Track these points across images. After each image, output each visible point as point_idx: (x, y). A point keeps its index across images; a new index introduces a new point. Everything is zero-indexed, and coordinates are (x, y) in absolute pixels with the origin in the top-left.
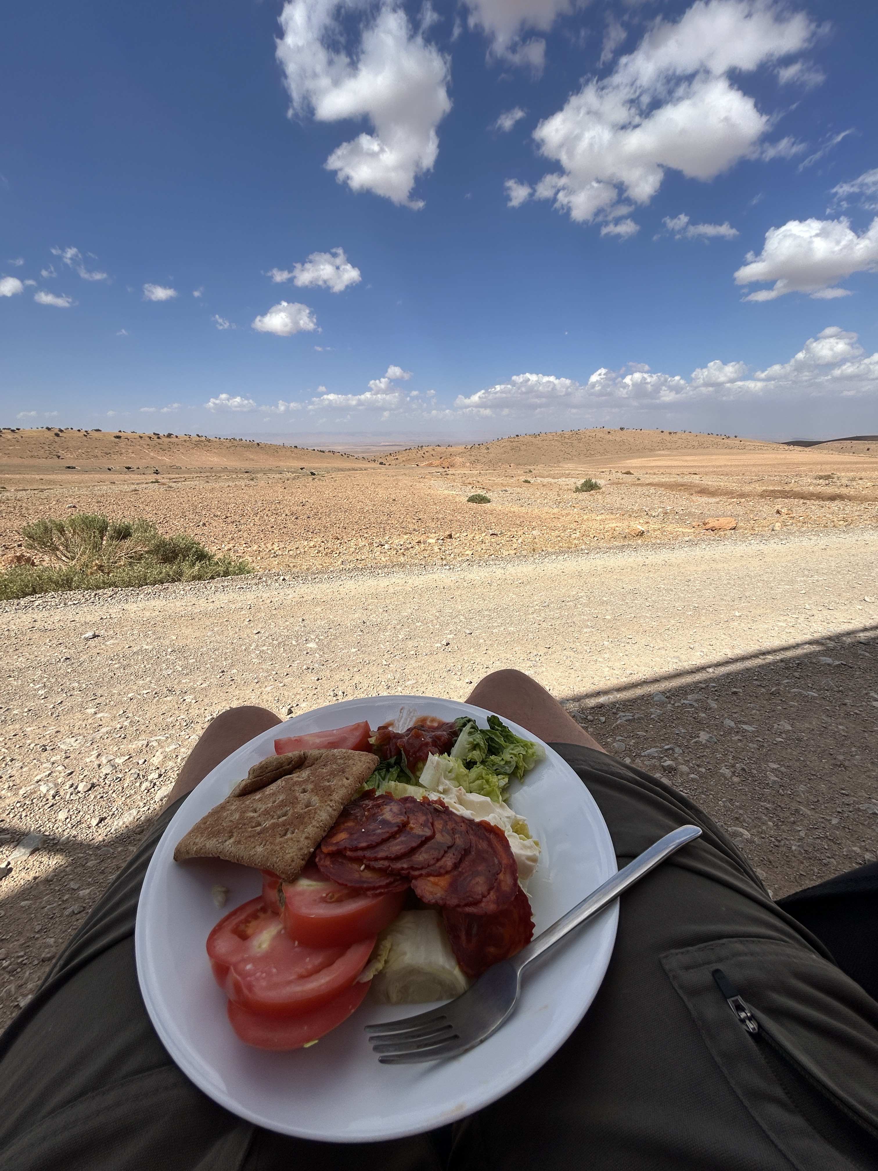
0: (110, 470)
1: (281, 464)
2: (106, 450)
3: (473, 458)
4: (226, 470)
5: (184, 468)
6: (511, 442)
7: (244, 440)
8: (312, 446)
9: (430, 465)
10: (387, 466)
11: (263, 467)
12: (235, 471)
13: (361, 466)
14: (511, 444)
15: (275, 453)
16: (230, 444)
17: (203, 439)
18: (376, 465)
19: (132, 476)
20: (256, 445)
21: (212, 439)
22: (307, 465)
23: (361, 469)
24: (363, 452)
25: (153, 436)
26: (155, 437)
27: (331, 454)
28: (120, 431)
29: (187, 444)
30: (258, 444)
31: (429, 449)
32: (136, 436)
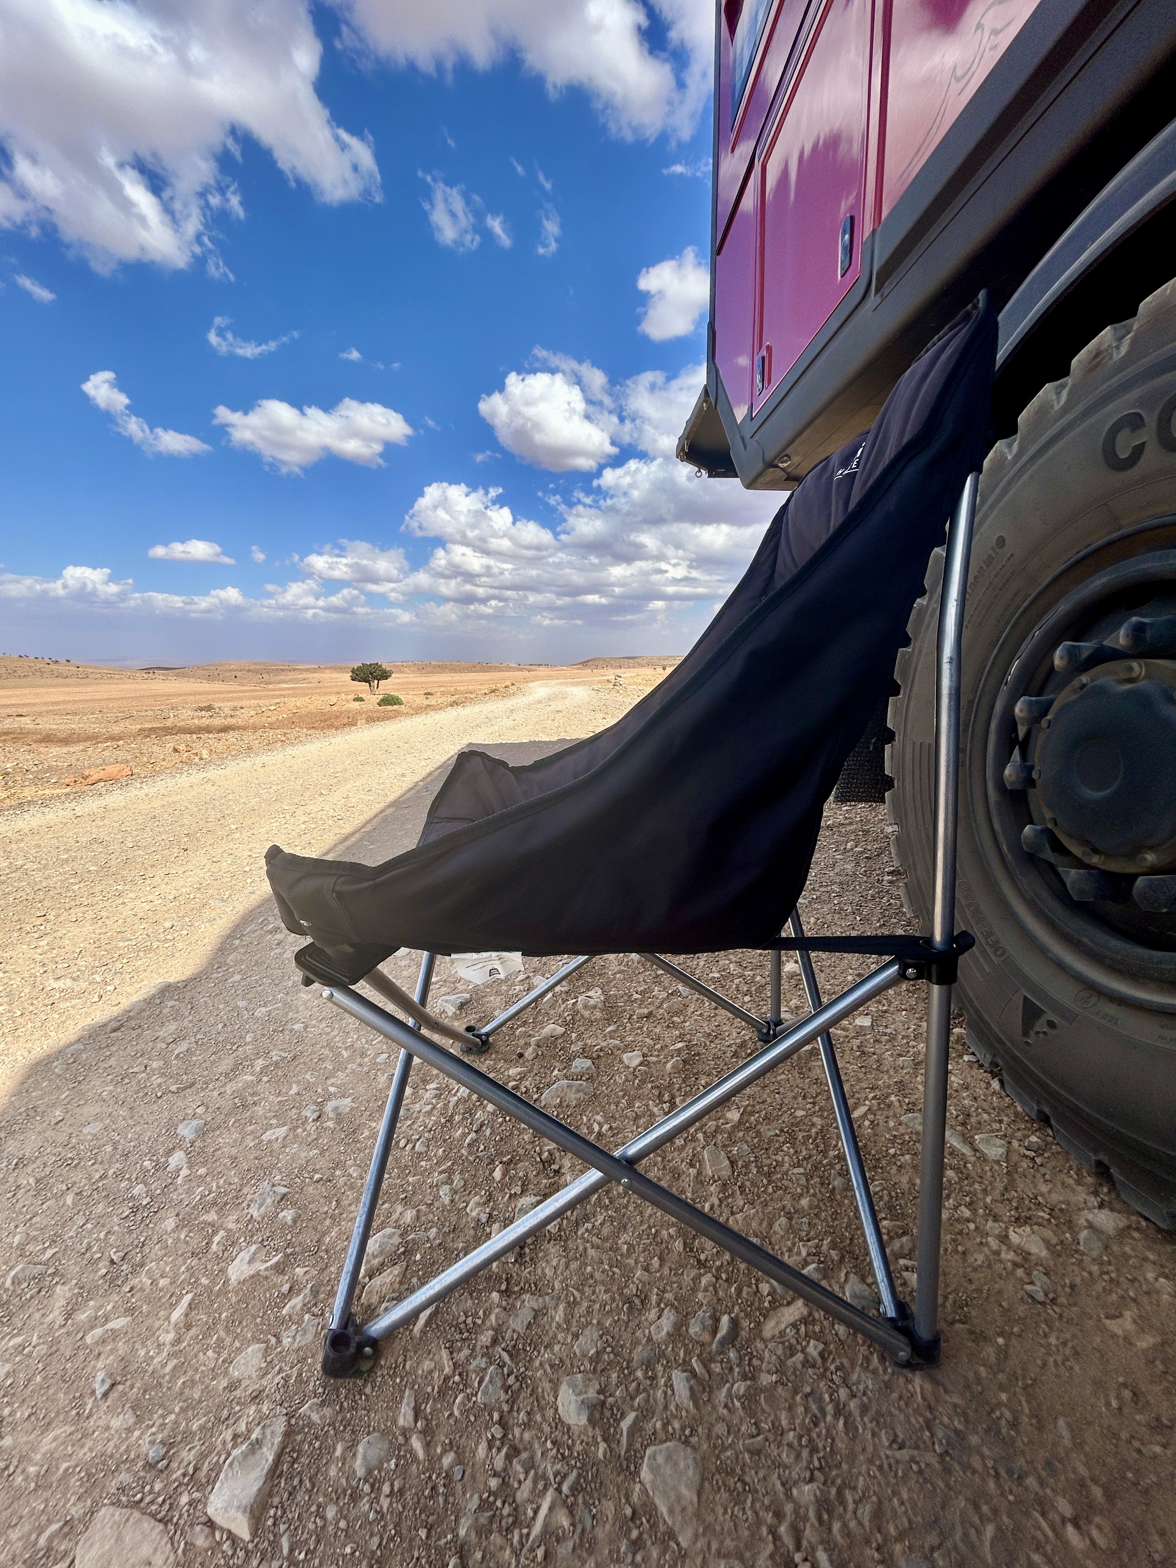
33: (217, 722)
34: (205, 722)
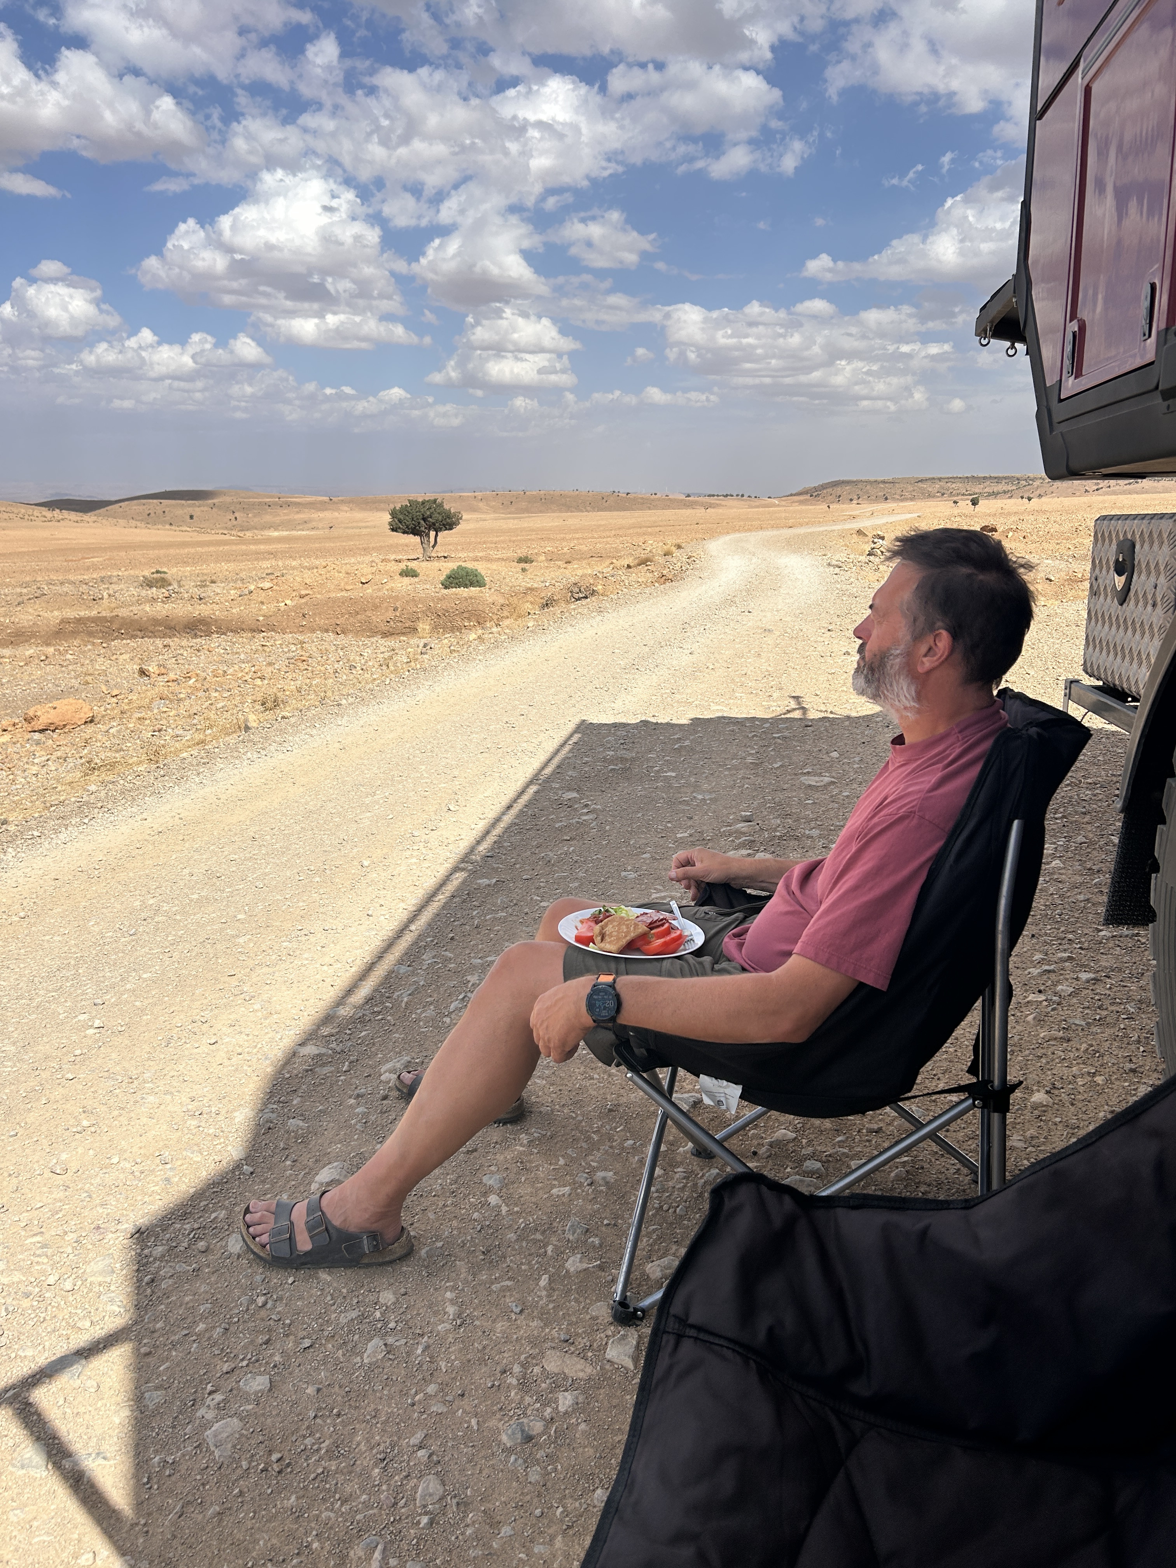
33: (180, 610)
34: (161, 610)
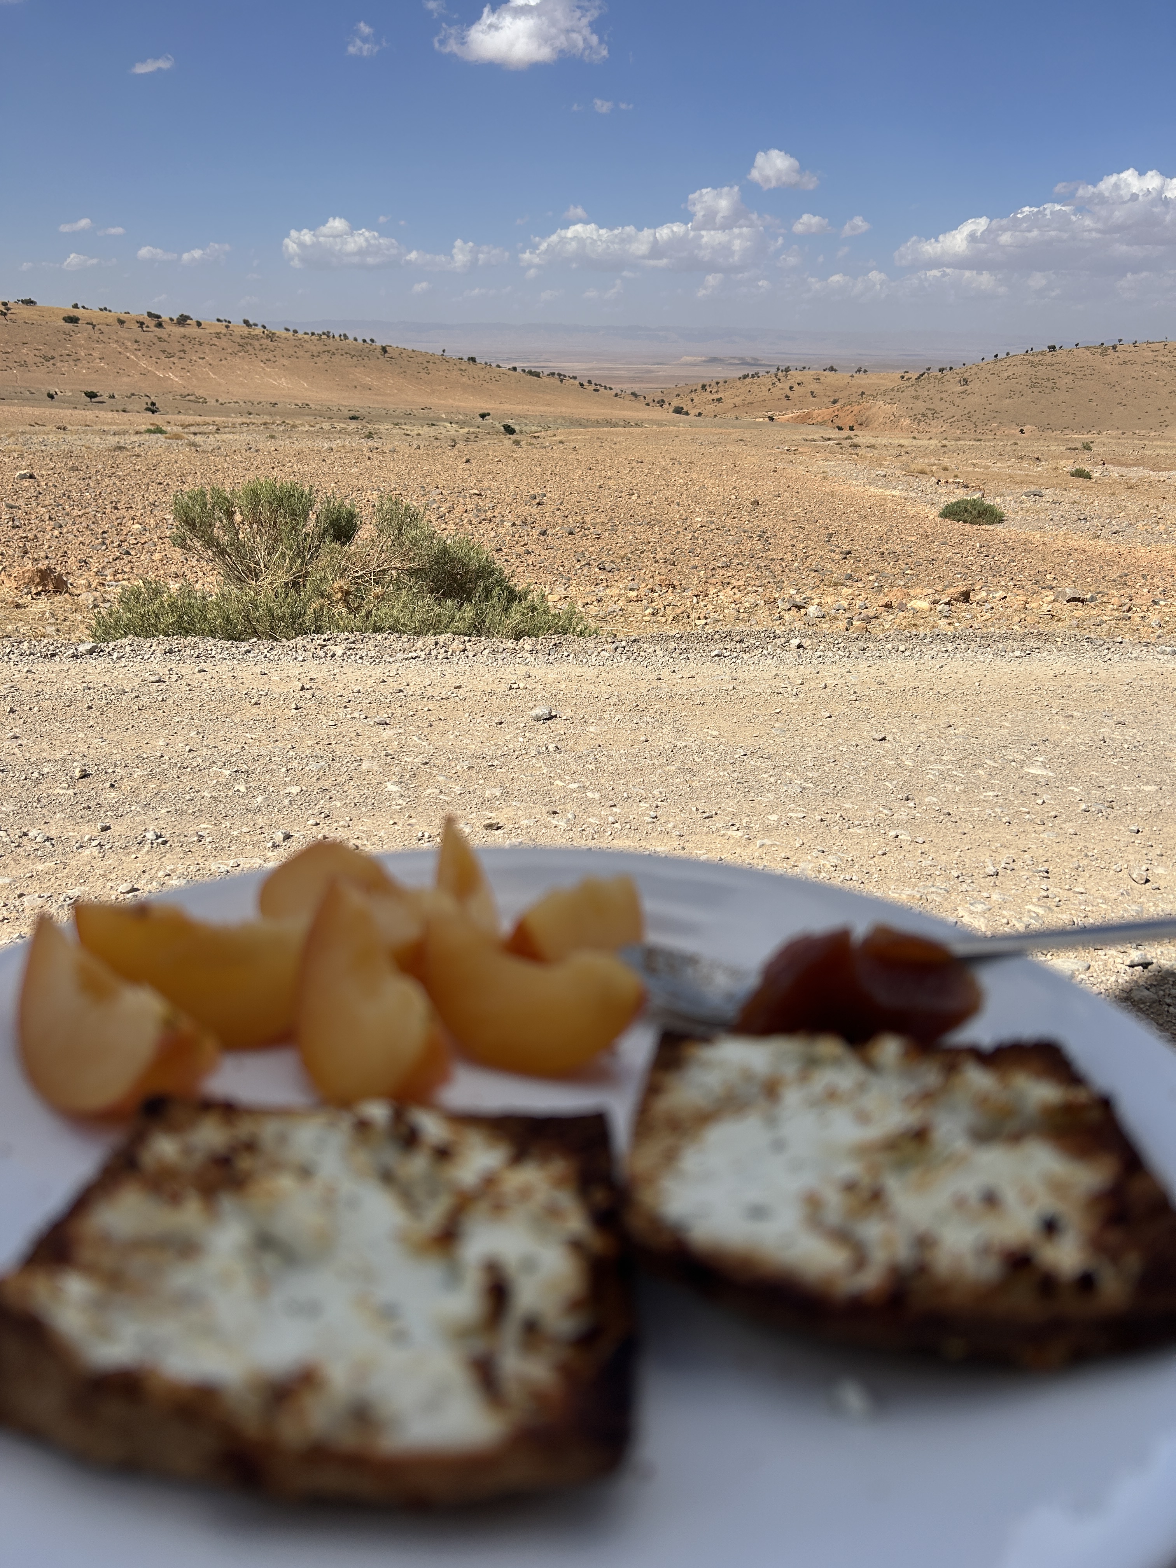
0: (51, 396)
1: (434, 401)
2: (45, 350)
3: (920, 406)
4: (307, 410)
5: (213, 402)
6: (1033, 365)
7: (351, 338)
8: (509, 360)
9: (805, 419)
10: (691, 417)
11: (392, 407)
12: (328, 414)
13: (628, 414)
14: (1032, 371)
15: (423, 375)
16: (321, 348)
17: (258, 331)
18: (665, 414)
19: (102, 414)
20: (379, 350)
21: (280, 332)
22: (498, 406)
23: (627, 424)
24: (633, 380)
25: (148, 321)
26: (152, 323)
27: (555, 381)
28: (76, 306)
29: (224, 342)
30: (384, 350)
31: (808, 375)
32: (111, 318)
